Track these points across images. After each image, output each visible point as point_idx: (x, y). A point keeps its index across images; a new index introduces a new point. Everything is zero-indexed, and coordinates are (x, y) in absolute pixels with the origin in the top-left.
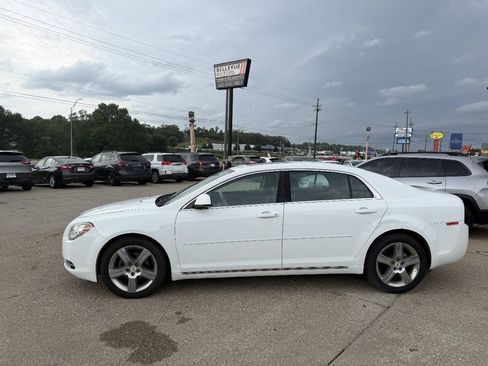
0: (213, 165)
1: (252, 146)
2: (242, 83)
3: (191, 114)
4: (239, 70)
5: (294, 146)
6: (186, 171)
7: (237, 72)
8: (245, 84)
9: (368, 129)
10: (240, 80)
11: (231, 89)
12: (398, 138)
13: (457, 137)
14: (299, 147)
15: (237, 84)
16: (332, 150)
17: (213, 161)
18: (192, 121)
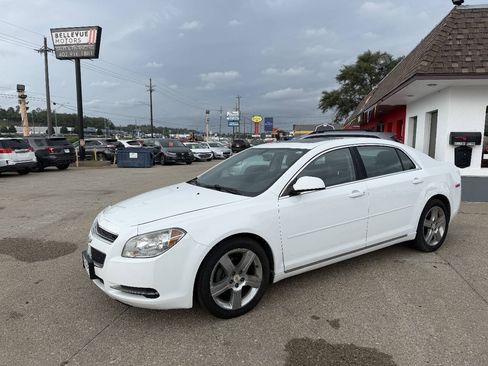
0: (67, 151)
1: (69, 129)
2: (92, 54)
3: (21, 88)
4: (87, 39)
5: (119, 129)
6: (35, 160)
7: (84, 40)
8: (96, 56)
9: (208, 112)
10: (89, 50)
11: (78, 60)
12: (230, 121)
13: (268, 120)
14: (124, 129)
15: (86, 54)
16: (160, 132)
17: (66, 146)
18: (23, 97)
